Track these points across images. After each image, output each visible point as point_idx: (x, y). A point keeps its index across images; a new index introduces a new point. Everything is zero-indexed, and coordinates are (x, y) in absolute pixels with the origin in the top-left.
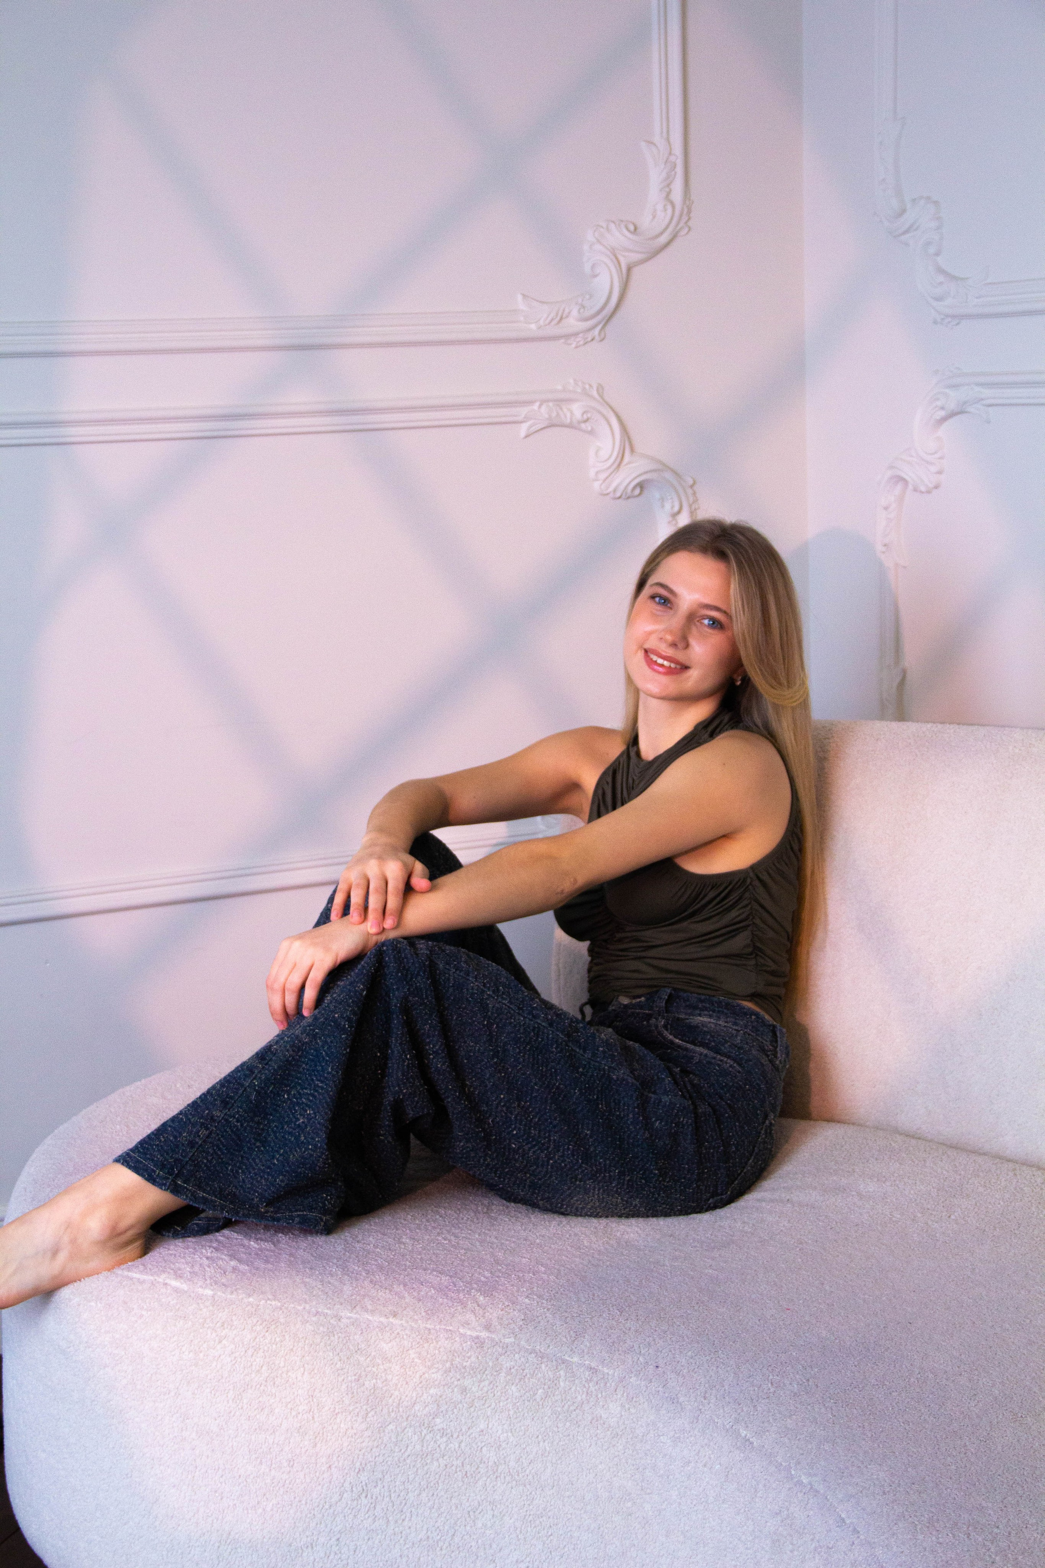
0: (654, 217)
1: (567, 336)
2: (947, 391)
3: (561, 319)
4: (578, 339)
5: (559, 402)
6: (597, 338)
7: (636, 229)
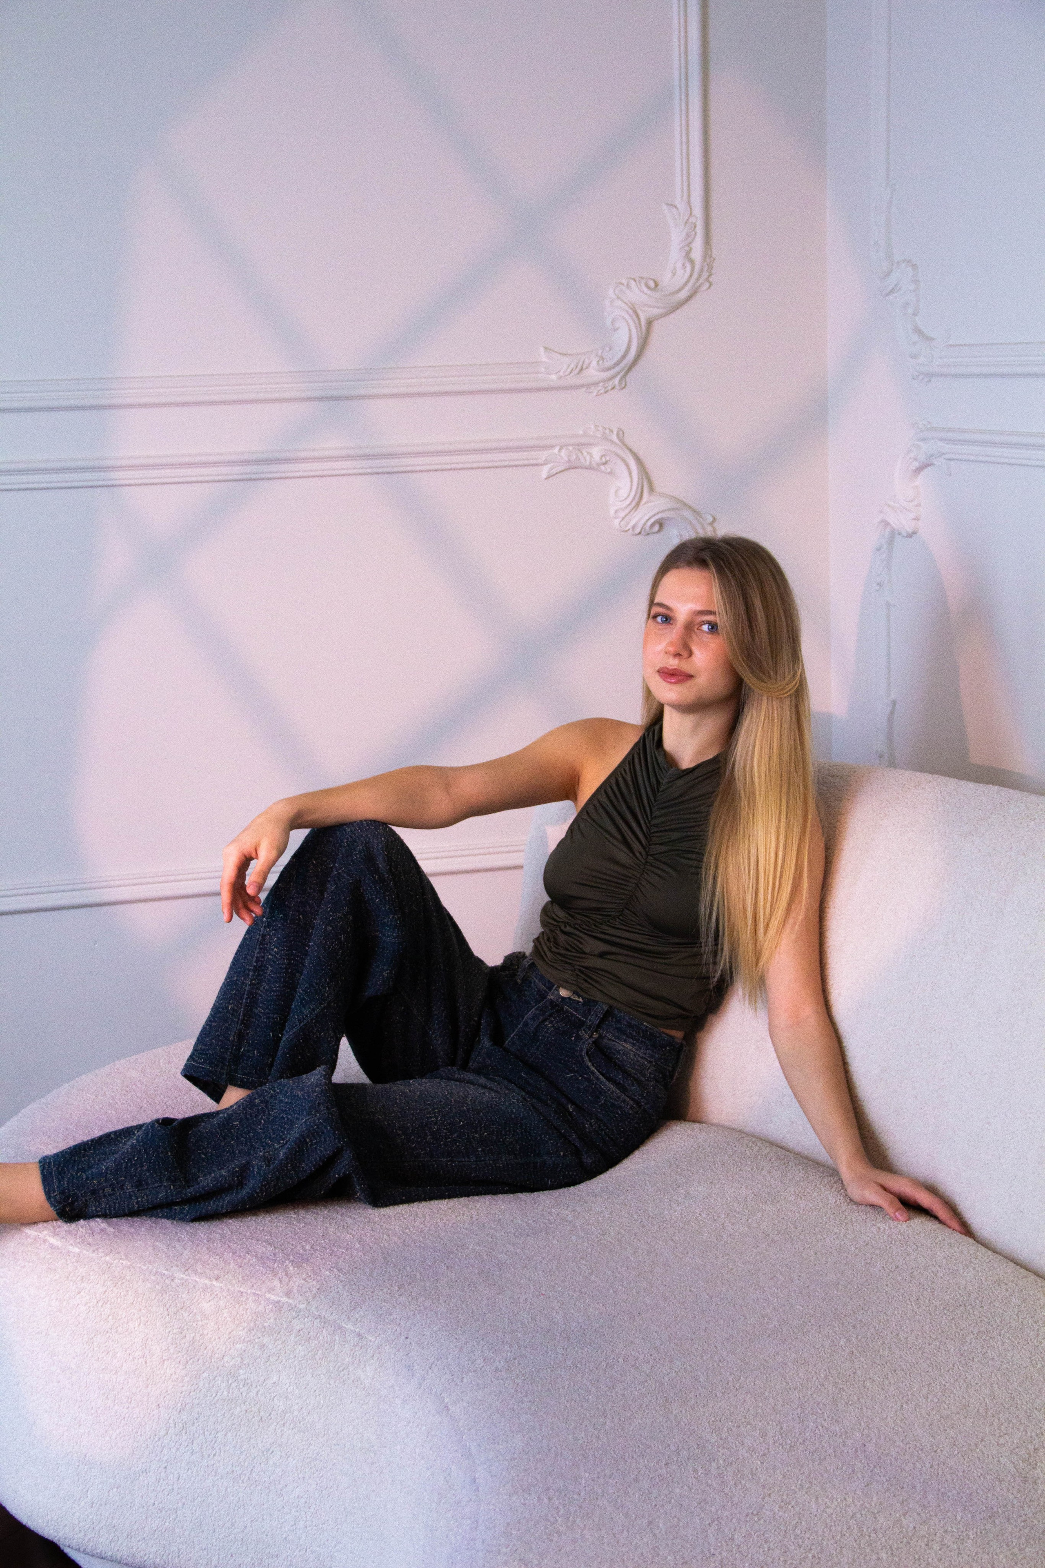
0: (674, 274)
1: (588, 386)
2: (919, 443)
3: (582, 369)
4: (599, 388)
5: (579, 446)
6: (617, 387)
7: (656, 285)
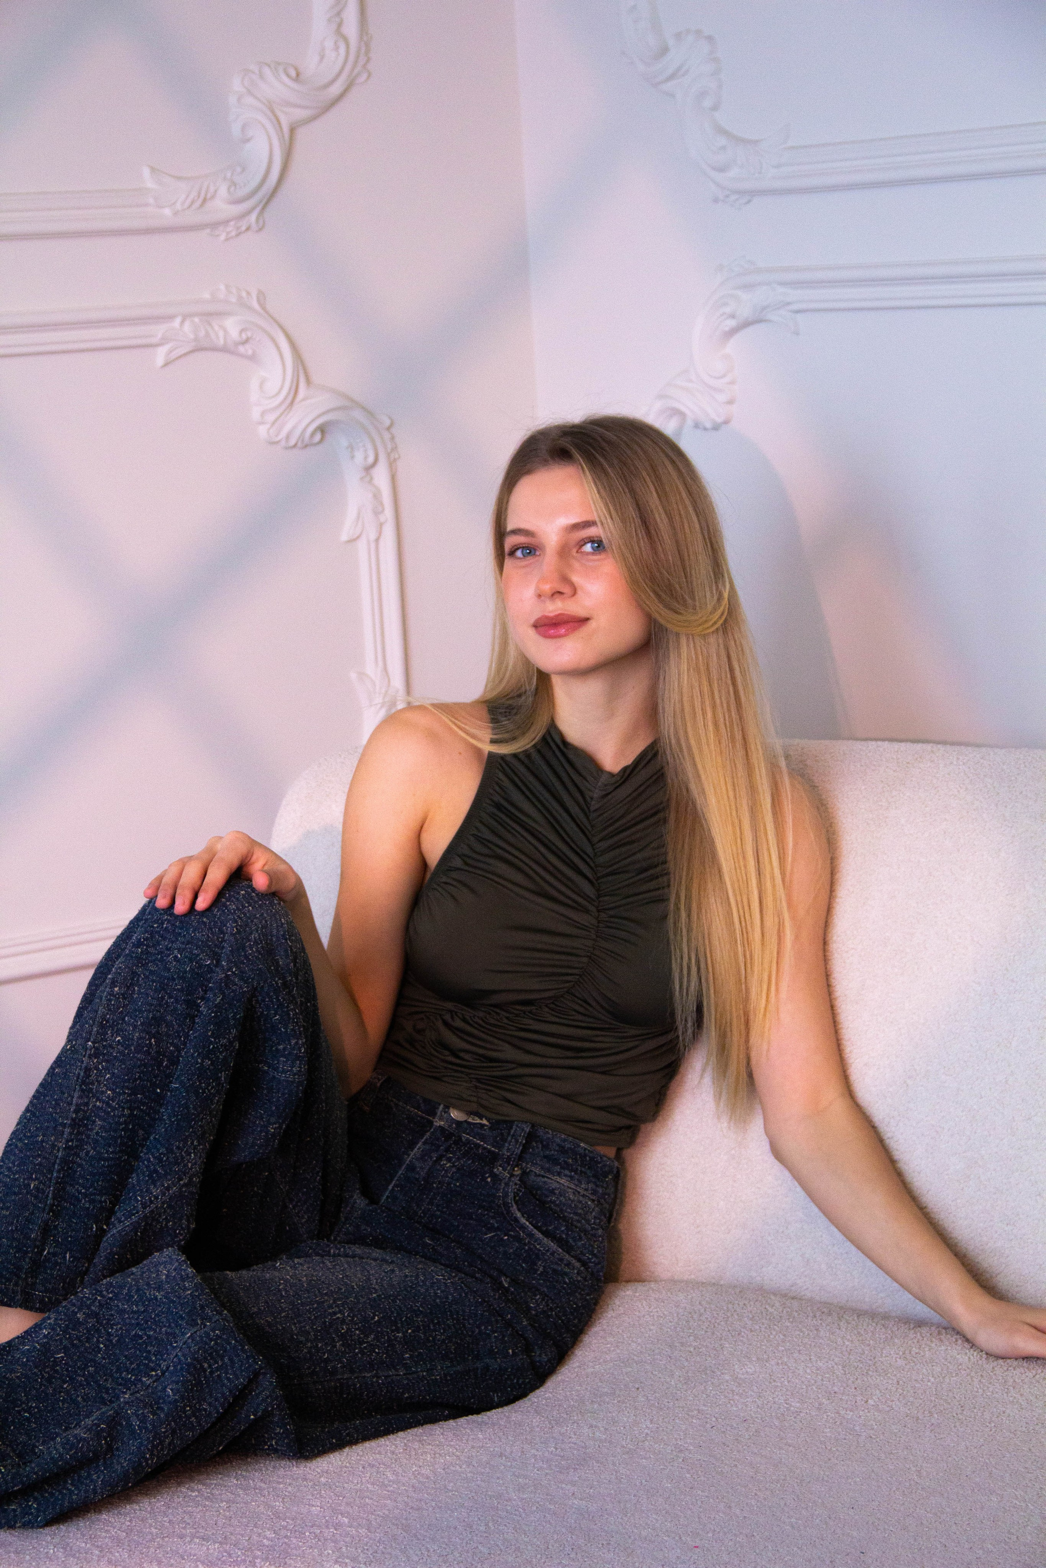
0: (322, 57)
1: (214, 225)
3: (205, 201)
4: (229, 229)
5: (209, 316)
6: (254, 227)
7: (298, 75)
